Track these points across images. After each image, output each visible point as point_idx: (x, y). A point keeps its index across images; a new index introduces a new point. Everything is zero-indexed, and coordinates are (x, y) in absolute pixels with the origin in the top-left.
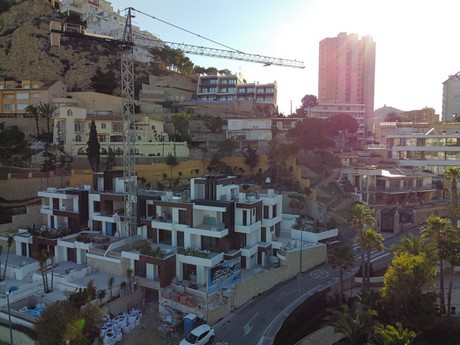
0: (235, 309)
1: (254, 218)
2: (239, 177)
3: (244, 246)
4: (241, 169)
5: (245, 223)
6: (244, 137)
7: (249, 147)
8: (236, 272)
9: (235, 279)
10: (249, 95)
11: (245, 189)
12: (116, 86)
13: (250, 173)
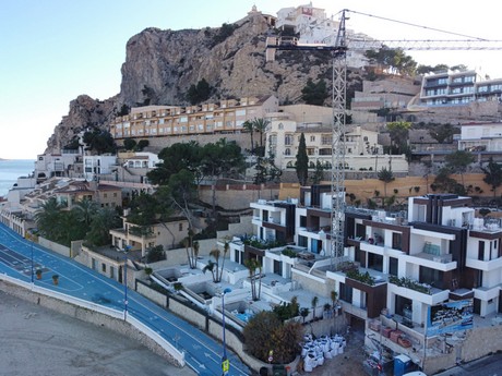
0: (463, 362)
1: (495, 252)
2: (475, 198)
3: (479, 286)
4: (477, 189)
5: (481, 257)
6: (483, 149)
7: (491, 160)
8: (466, 317)
9: (463, 325)
10: (493, 94)
11: (483, 214)
12: (327, 96)
13: (491, 195)
